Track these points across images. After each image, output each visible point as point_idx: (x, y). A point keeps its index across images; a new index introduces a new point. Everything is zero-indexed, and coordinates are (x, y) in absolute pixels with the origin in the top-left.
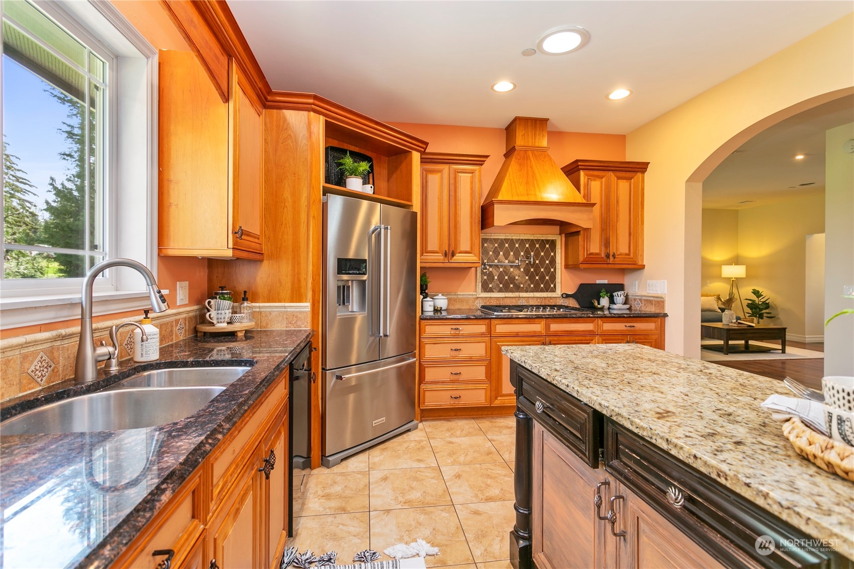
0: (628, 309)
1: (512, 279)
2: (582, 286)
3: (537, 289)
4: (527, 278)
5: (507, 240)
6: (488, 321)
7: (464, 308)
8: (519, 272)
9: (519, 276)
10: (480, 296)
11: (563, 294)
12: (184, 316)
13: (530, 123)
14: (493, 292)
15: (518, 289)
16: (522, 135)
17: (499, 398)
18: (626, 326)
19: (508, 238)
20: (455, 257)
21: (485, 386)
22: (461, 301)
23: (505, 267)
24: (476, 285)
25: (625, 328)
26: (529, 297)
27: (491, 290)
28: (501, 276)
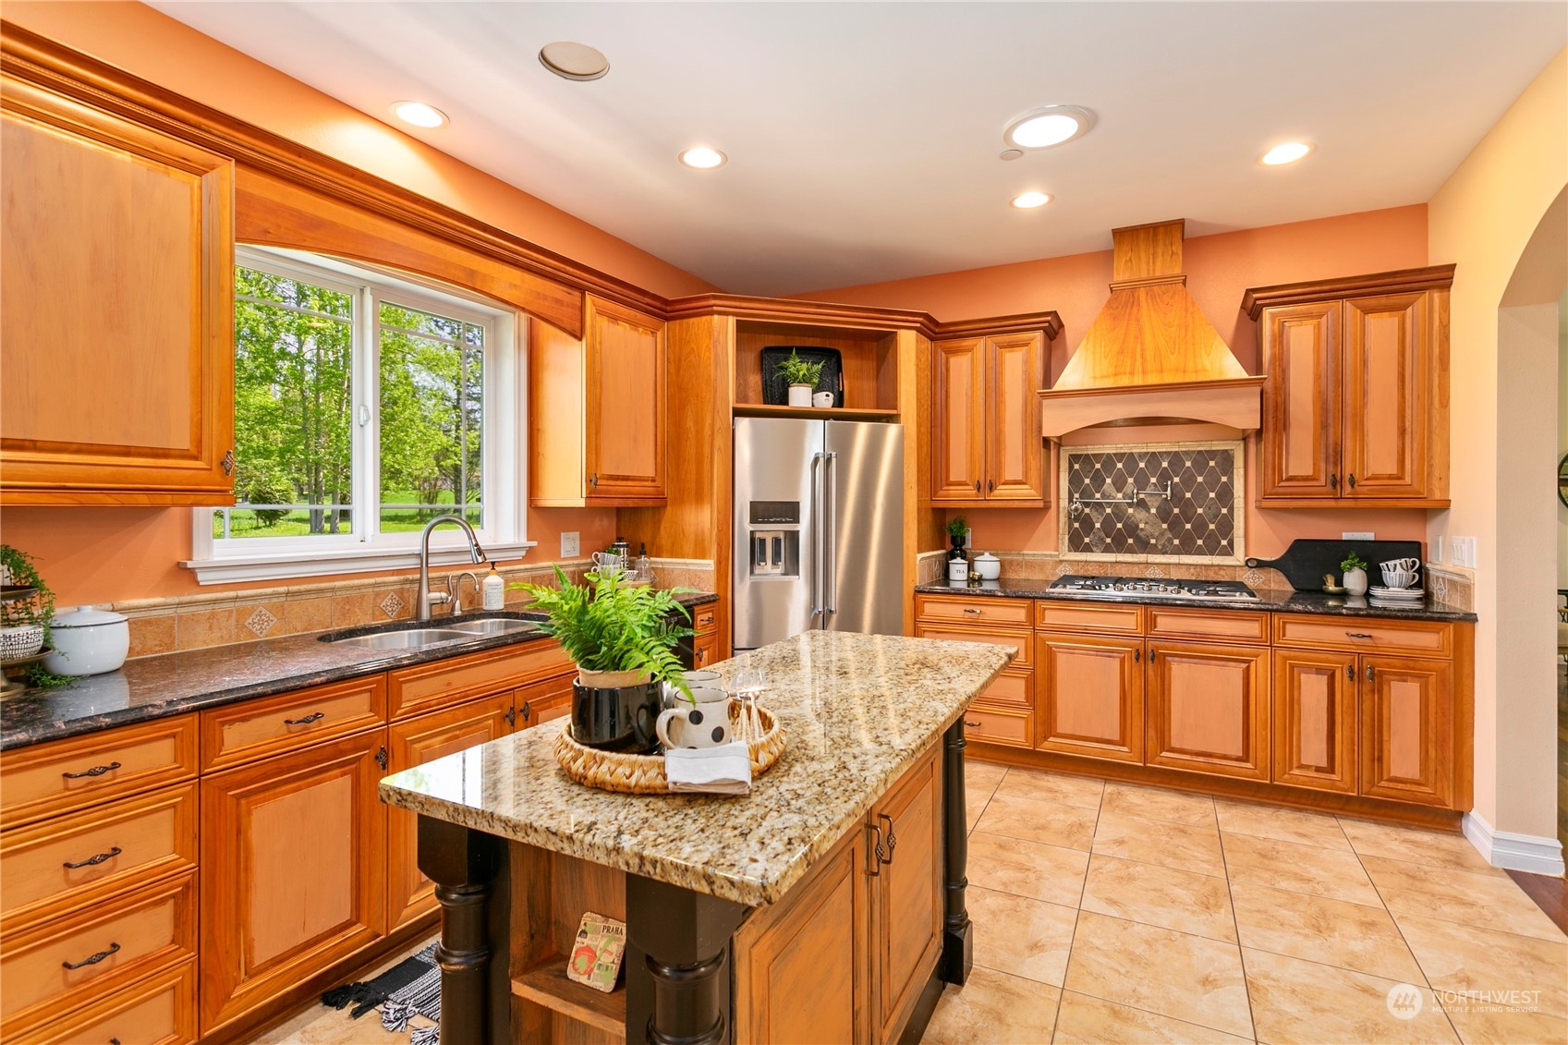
0: (1418, 599)
1: (1132, 529)
2: (1299, 546)
3: (1187, 548)
4: (1165, 526)
5: (1120, 456)
6: (1029, 602)
7: (1035, 578)
8: (1147, 515)
9: (1146, 523)
10: (1065, 558)
11: (1248, 560)
12: (572, 569)
13: (1142, 236)
14: (1092, 552)
15: (1144, 546)
16: (1126, 261)
17: (1051, 739)
18: (1347, 634)
19: (1122, 451)
20: (996, 492)
21: (1024, 713)
22: (1030, 565)
23: (1116, 506)
24: (1058, 539)
25: (1347, 639)
26: (1169, 564)
27: (1088, 549)
28: (1108, 524)
